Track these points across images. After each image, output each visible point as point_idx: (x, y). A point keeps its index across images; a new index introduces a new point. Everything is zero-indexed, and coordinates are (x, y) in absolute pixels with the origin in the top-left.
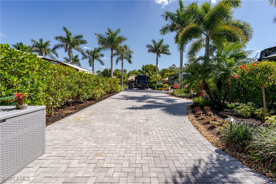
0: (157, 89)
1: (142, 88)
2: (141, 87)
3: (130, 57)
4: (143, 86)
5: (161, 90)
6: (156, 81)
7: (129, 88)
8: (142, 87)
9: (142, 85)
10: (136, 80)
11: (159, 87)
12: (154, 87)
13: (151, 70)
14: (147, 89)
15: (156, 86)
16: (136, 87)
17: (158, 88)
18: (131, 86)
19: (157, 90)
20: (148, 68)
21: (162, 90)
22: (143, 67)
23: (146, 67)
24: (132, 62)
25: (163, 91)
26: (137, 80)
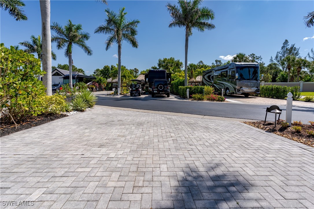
0: (190, 97)
1: (156, 94)
2: (154, 92)
3: (133, 32)
4: (158, 90)
5: (200, 99)
6: (184, 82)
7: (131, 95)
8: (156, 92)
9: (157, 88)
10: (145, 79)
11: (194, 93)
12: (183, 93)
13: (171, 66)
14: (168, 96)
15: (188, 89)
16: (147, 93)
17: (193, 96)
18: (134, 91)
19: (190, 100)
20: (167, 63)
21: (202, 99)
22: (159, 62)
23: (164, 62)
24: (138, 44)
25: (205, 101)
26: (147, 79)
